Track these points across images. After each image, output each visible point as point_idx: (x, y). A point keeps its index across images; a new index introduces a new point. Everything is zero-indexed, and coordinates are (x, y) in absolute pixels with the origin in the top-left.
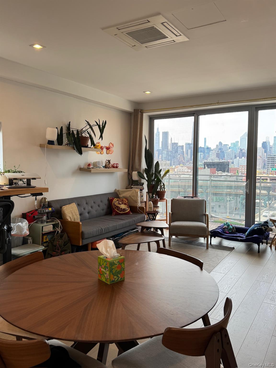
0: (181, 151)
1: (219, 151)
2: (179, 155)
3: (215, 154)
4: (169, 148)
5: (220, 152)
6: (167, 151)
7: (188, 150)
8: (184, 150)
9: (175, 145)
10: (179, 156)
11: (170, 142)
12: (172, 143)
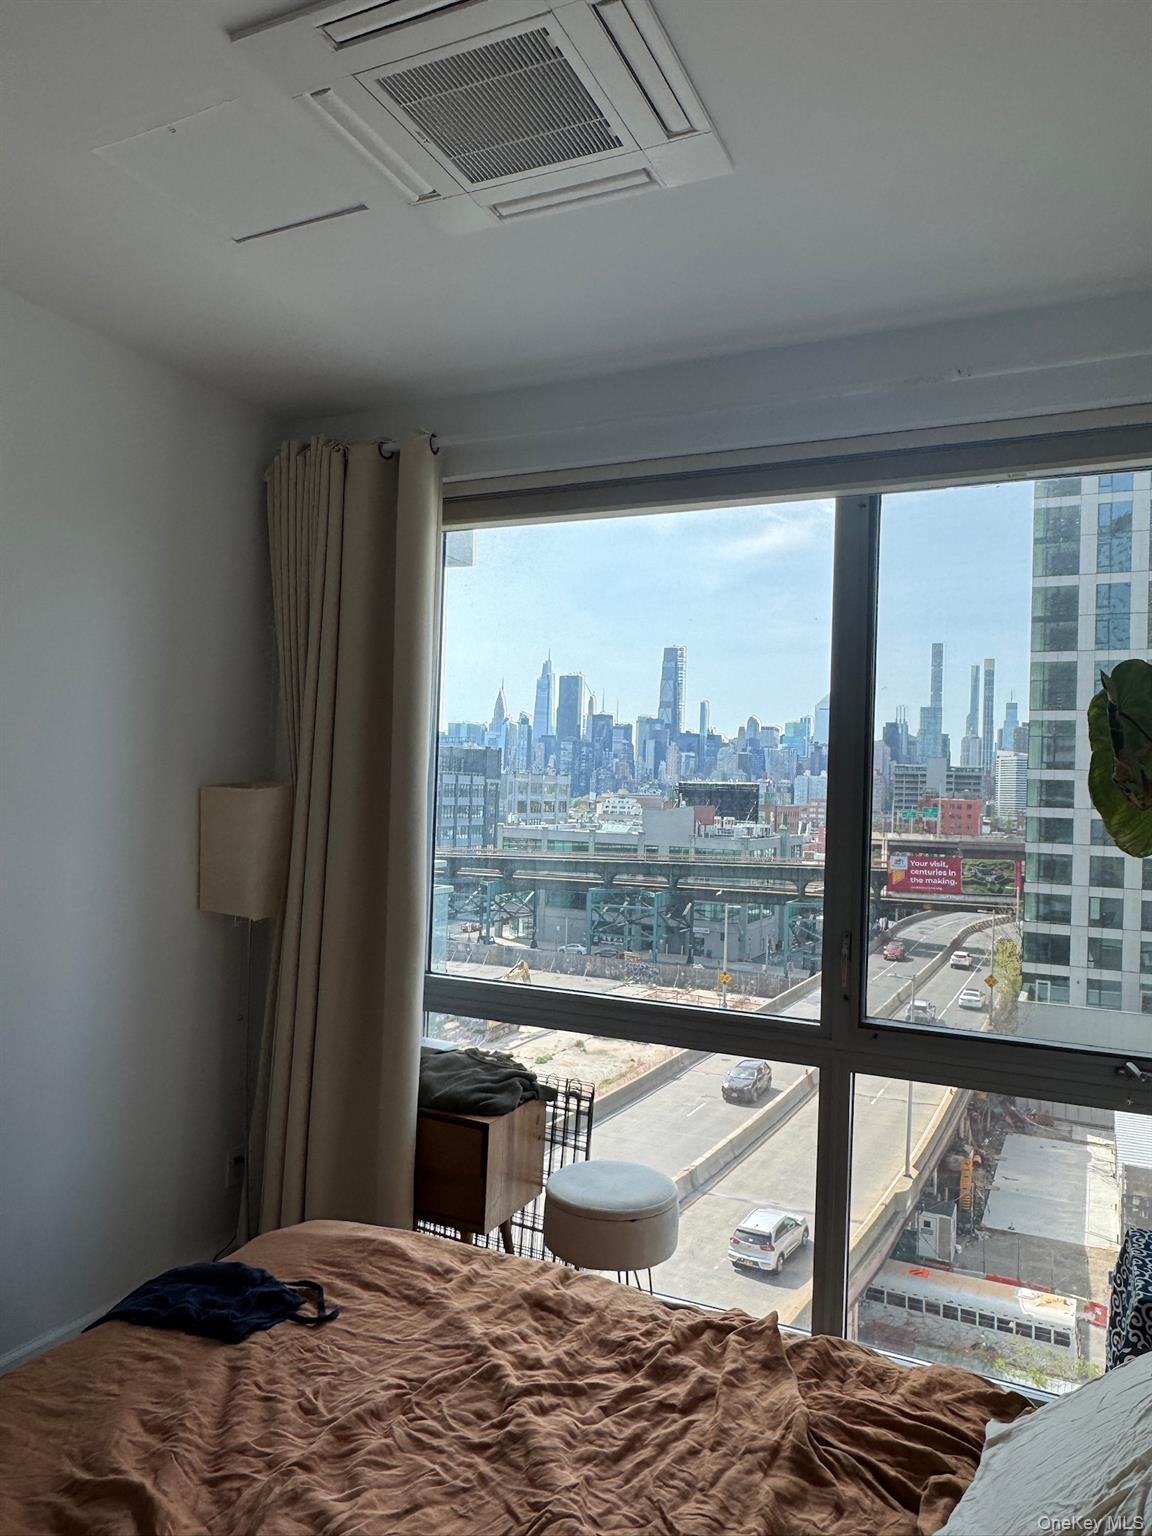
0: (625, 744)
1: (749, 748)
2: (615, 756)
3: (736, 757)
4: (583, 731)
5: (750, 751)
6: (574, 743)
7: (645, 742)
8: (634, 742)
9: (601, 722)
10: (617, 760)
11: (584, 710)
12: (594, 716)
